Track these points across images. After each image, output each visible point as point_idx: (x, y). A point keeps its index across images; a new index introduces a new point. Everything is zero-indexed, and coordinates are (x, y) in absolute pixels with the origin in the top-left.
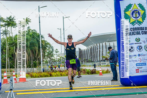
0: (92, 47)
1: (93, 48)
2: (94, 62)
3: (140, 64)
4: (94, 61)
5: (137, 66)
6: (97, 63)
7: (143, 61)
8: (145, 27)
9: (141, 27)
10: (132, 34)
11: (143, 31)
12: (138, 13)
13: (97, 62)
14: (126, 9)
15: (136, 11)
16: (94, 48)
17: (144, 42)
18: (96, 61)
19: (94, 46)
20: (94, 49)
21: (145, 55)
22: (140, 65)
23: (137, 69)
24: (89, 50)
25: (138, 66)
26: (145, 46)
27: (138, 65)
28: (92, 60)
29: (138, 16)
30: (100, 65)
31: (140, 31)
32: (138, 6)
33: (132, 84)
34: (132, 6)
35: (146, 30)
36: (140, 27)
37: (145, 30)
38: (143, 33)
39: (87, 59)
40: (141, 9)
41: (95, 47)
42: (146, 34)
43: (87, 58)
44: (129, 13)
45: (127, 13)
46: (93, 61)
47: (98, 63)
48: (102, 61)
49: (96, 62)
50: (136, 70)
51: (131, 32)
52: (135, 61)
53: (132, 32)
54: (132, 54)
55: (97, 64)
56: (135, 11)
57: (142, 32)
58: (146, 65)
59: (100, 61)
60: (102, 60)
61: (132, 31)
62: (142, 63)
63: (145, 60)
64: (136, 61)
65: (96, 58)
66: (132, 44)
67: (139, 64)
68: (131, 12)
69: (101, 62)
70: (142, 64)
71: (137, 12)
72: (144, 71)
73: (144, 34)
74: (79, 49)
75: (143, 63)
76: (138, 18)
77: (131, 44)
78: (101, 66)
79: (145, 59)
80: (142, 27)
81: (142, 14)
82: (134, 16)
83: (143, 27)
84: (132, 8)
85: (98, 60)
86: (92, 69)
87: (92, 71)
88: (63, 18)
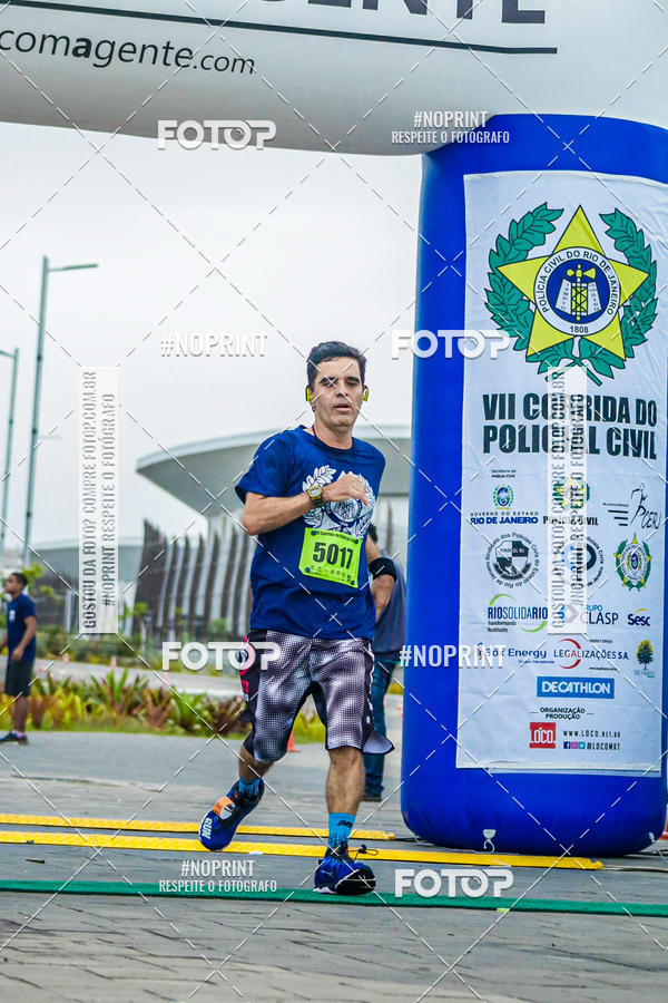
3: (569, 680)
5: (540, 694)
7: (593, 662)
8: (639, 402)
9: (606, 399)
10: (529, 444)
11: (622, 426)
12: (593, 286)
14: (511, 242)
15: (587, 265)
17: (620, 515)
21: (615, 617)
22: (567, 695)
23: (542, 718)
24: (225, 547)
25: (550, 694)
26: (623, 545)
27: (552, 687)
29: (593, 305)
31: (593, 423)
32: (602, 228)
33: (489, 834)
34: (560, 224)
35: (643, 423)
36: (597, 398)
37: (638, 422)
38: (621, 442)
39: (199, 619)
40: (621, 257)
42: (637, 454)
43: (200, 610)
44: (526, 276)
45: (511, 271)
50: (534, 726)
51: (529, 424)
52: (532, 658)
53: (536, 428)
54: (516, 596)
56: (572, 264)
57: (610, 432)
58: (611, 696)
61: (535, 422)
62: (584, 680)
63: (607, 655)
64: (538, 654)
66: (525, 520)
67: (559, 680)
68: (542, 273)
70: (587, 688)
71: (591, 273)
72: (594, 740)
73: (626, 453)
74: (148, 527)
75: (593, 681)
76: (592, 327)
77: (517, 520)
79: (608, 647)
80: (613, 400)
81: (627, 293)
82: (564, 303)
83: (624, 401)
84: (551, 239)
86: (224, 697)
87: (220, 708)
88: (46, 270)
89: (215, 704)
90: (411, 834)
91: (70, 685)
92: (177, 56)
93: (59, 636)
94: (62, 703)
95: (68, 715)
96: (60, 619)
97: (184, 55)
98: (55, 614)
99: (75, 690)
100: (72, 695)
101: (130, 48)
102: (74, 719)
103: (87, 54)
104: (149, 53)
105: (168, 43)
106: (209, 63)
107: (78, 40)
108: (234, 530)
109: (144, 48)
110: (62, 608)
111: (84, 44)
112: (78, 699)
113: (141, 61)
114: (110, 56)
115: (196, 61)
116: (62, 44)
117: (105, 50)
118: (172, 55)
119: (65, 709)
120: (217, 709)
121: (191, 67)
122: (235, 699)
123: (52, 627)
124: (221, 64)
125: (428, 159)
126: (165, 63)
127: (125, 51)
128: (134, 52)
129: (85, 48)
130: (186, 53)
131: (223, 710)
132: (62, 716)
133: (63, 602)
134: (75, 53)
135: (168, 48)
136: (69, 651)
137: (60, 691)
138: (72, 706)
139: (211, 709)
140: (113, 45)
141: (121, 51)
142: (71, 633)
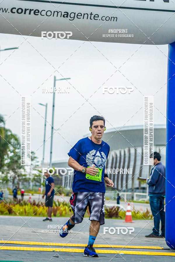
0: (118, 155)
1: (120, 158)
2: (120, 191)
4: (120, 188)
6: (125, 193)
13: (127, 191)
16: (122, 158)
18: (124, 188)
19: (123, 154)
20: (122, 160)
28: (116, 186)
30: (133, 198)
41: (125, 154)
46: (117, 189)
47: (127, 195)
48: (138, 190)
49: (124, 191)
55: (124, 195)
59: (132, 190)
60: (138, 188)
65: (124, 182)
69: (135, 192)
78: (135, 202)
85: (130, 186)
86: (111, 206)
87: (110, 210)
88: (55, 80)
89: (108, 208)
90: (169, 247)
91: (64, 203)
92: (94, 17)
93: (61, 189)
94: (62, 209)
95: (64, 212)
96: (61, 184)
97: (96, 17)
98: (59, 182)
99: (66, 205)
100: (65, 206)
101: (80, 15)
102: (66, 213)
103: (67, 17)
104: (86, 16)
105: (91, 13)
106: (104, 18)
107: (64, 13)
108: (113, 156)
109: (84, 14)
110: (61, 180)
111: (66, 14)
112: (67, 208)
113: (83, 18)
114: (74, 17)
115: (100, 18)
116: (60, 14)
117: (72, 15)
118: (93, 16)
119: (63, 211)
120: (109, 210)
121: (98, 20)
122: (114, 207)
123: (59, 186)
124: (108, 19)
125: (170, 46)
126: (90, 19)
127: (78, 16)
128: (81, 16)
129: (67, 15)
130: (97, 16)
131: (111, 210)
132: (62, 213)
133: (62, 179)
134: (64, 16)
135: (91, 14)
136: (64, 193)
137: (61, 205)
138: (65, 210)
139: (107, 210)
140: (75, 14)
141: (77, 15)
142: (64, 188)
